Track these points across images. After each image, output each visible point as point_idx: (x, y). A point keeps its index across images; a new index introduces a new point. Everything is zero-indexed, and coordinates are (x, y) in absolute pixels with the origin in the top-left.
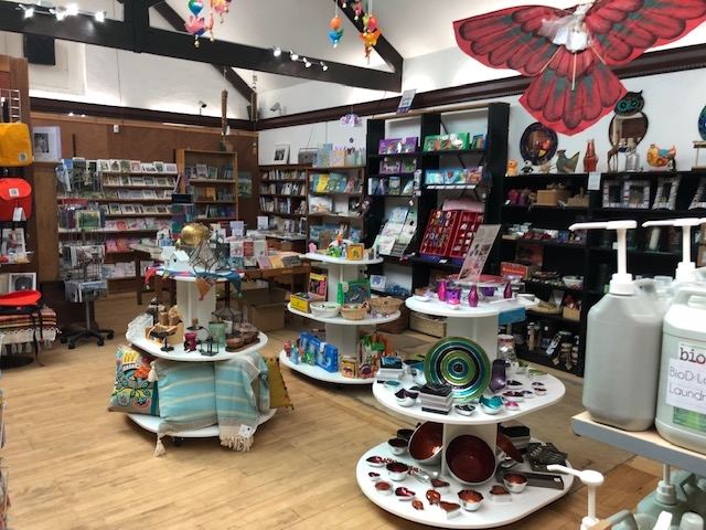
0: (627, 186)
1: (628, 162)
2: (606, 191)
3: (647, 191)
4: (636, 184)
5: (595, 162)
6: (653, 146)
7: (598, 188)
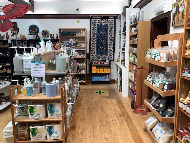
0: (17, 42)
1: (16, 37)
2: (12, 44)
3: (21, 43)
4: (18, 42)
5: (9, 37)
6: (21, 34)
7: (10, 43)
